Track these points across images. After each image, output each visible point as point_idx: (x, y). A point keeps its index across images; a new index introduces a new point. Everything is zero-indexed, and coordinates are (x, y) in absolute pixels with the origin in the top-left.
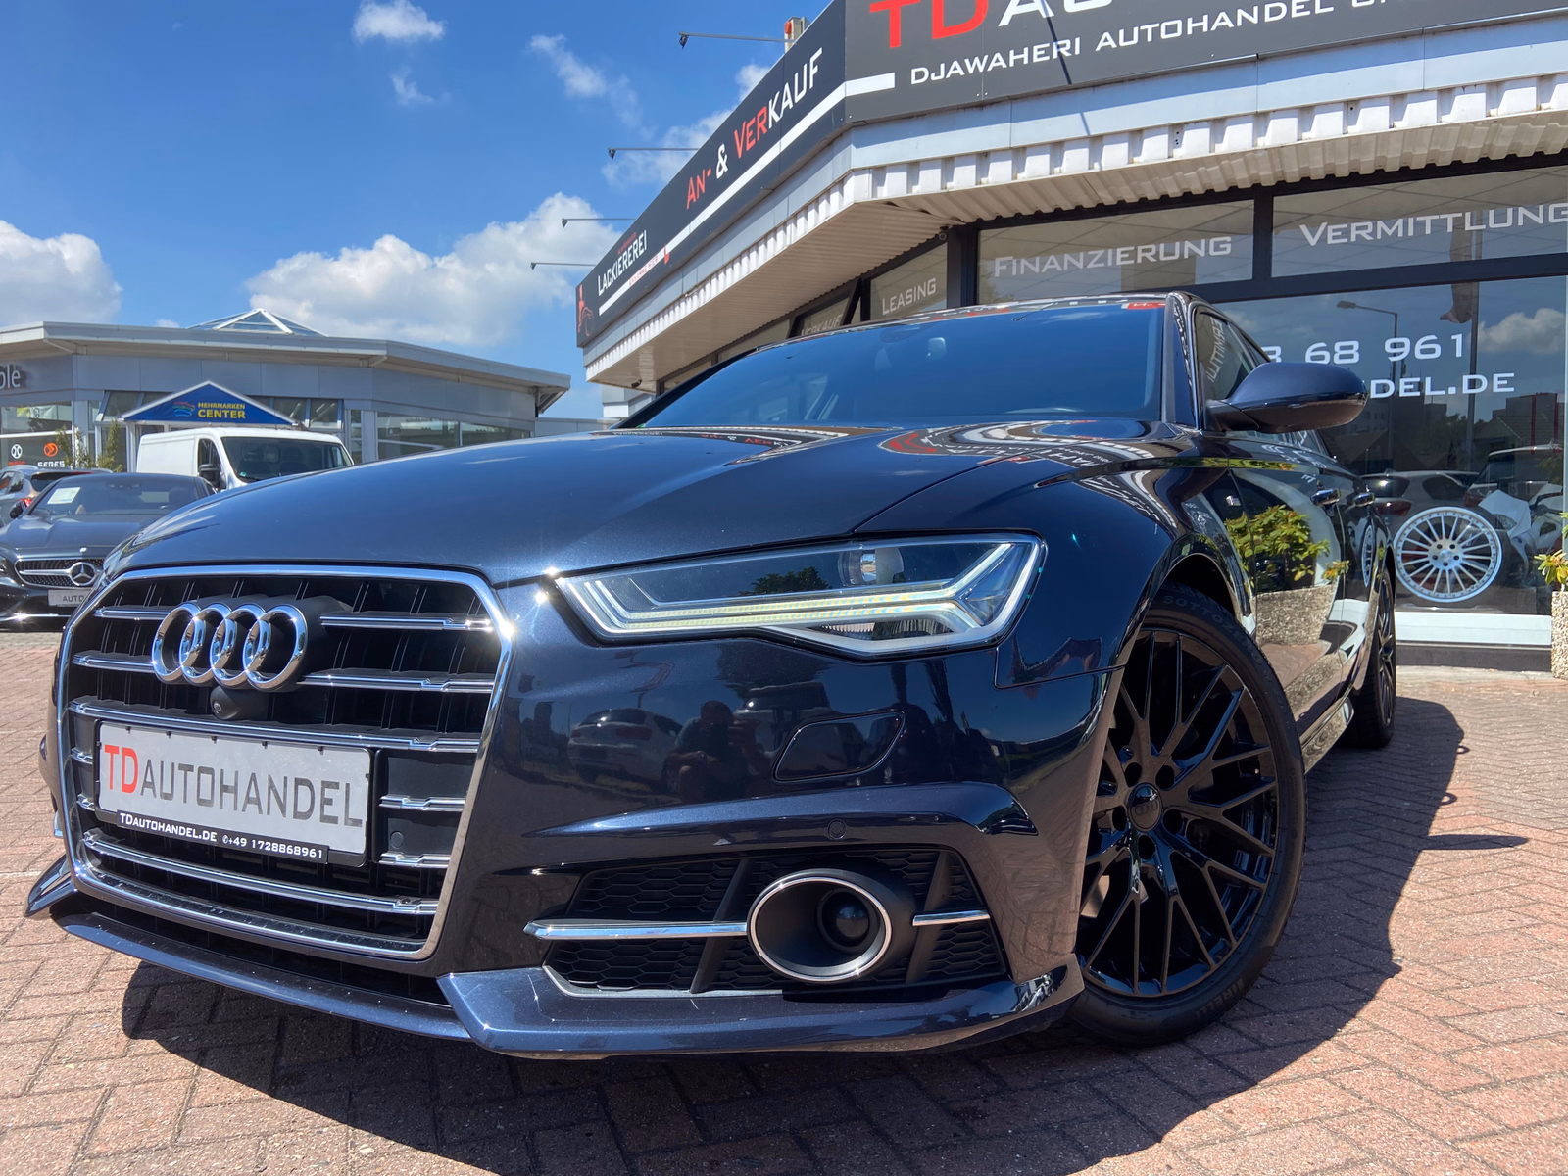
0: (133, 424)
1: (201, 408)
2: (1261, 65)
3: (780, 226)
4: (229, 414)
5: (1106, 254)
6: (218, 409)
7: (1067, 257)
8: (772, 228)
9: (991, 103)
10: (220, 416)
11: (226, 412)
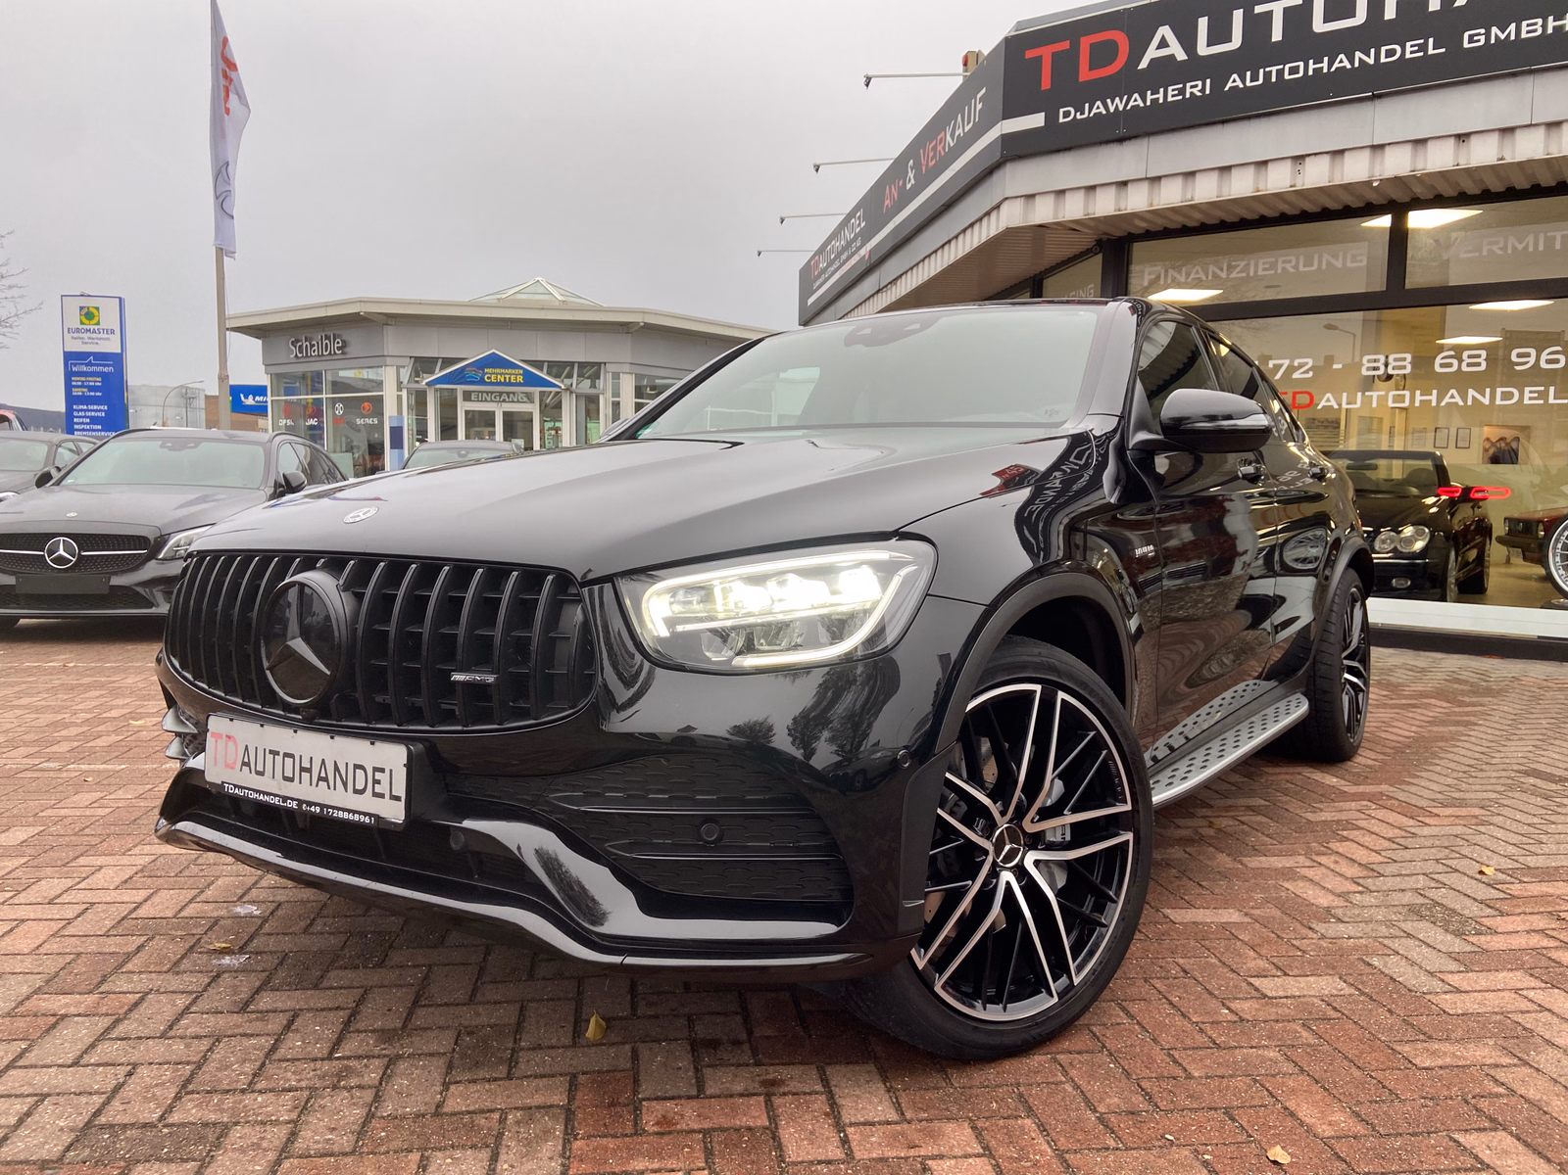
0: (433, 388)
1: (487, 373)
2: (1378, 102)
3: (953, 239)
4: (510, 378)
5: (1248, 265)
6: (501, 374)
7: (1212, 268)
8: (947, 240)
9: (1129, 138)
10: (503, 380)
11: (507, 377)
